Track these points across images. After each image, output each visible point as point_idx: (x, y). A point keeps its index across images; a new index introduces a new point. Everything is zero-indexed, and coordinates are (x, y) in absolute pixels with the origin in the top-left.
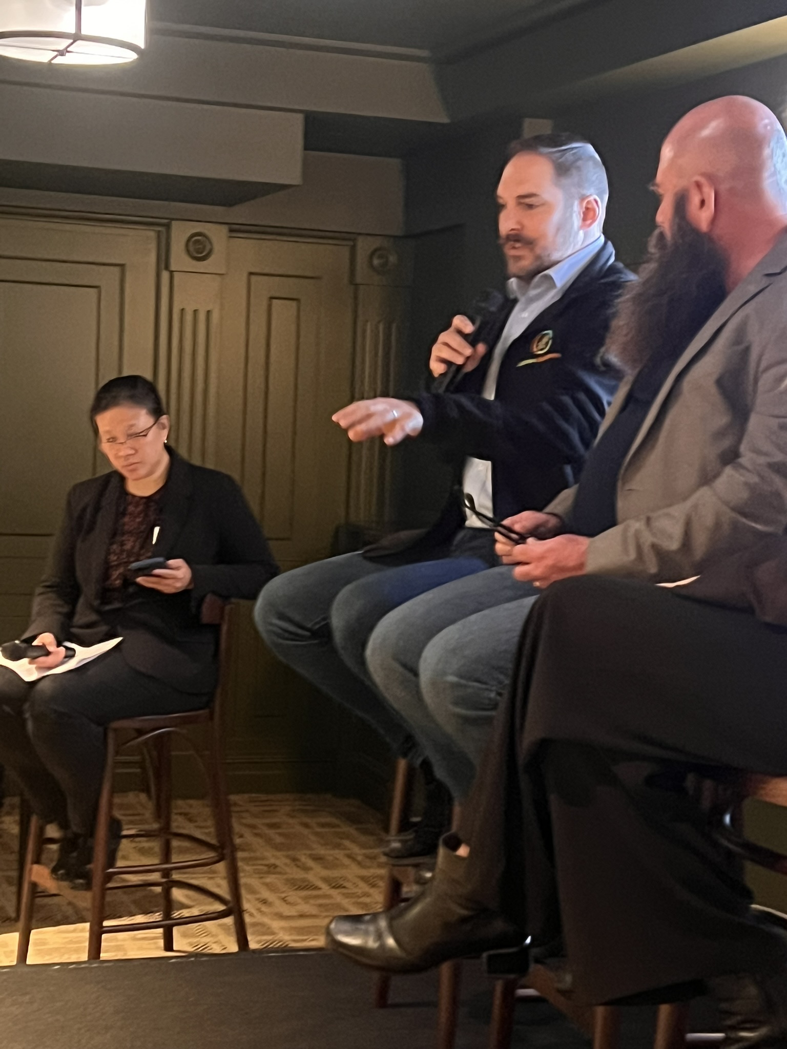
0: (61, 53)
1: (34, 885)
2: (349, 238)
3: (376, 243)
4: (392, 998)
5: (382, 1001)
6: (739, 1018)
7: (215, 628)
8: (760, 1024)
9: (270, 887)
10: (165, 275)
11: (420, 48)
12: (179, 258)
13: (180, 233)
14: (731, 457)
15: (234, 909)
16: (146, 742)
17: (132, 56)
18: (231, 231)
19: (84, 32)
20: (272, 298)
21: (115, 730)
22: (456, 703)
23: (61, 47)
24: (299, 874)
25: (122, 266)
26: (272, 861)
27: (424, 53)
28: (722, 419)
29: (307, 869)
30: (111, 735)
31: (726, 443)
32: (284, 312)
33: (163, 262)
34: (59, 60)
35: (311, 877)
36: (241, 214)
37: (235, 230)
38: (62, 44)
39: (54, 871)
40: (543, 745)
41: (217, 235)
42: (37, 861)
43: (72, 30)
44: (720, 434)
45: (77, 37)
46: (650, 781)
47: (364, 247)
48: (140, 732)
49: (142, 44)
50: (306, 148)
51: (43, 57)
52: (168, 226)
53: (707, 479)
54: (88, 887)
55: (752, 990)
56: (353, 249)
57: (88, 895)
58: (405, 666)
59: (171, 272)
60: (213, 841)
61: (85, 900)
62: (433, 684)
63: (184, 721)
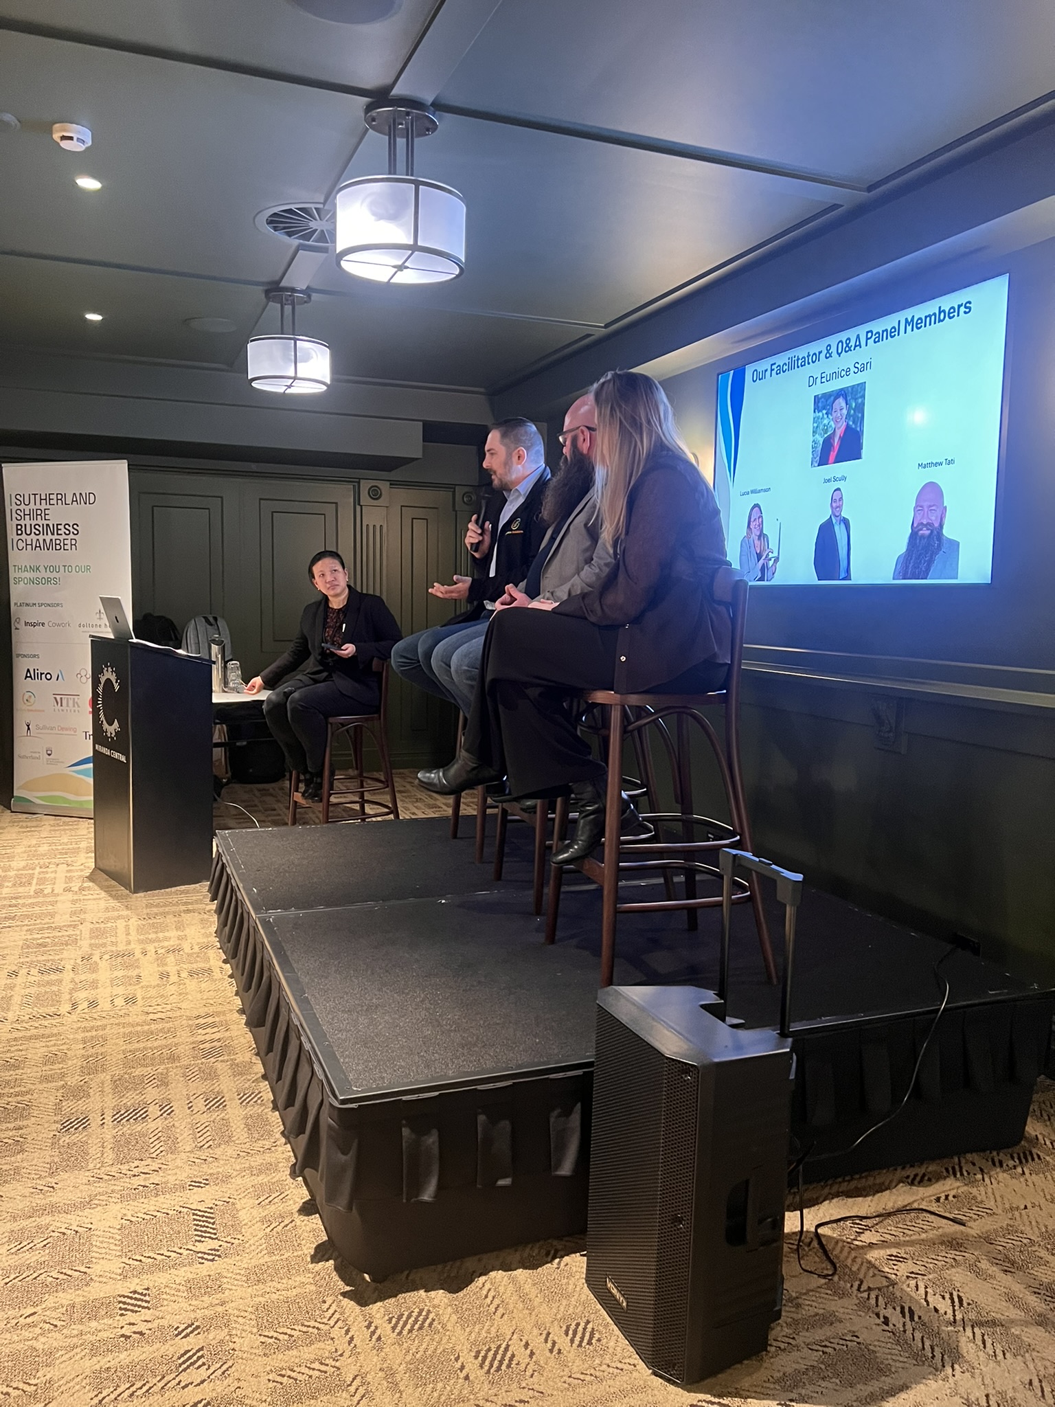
0: (289, 387)
1: (296, 802)
2: (451, 487)
3: (466, 489)
4: (458, 836)
5: (455, 836)
6: (586, 801)
7: (380, 674)
8: (595, 803)
9: (416, 807)
10: (358, 508)
11: (481, 387)
12: (365, 498)
13: (365, 486)
14: (589, 561)
15: (395, 811)
16: (347, 731)
17: (324, 388)
18: (391, 484)
19: (299, 375)
20: (413, 519)
21: (331, 724)
22: (467, 679)
23: (289, 384)
24: (433, 802)
25: (336, 503)
26: (419, 796)
27: (482, 390)
28: (588, 543)
29: (436, 800)
30: (329, 726)
31: (588, 554)
32: (419, 526)
33: (357, 501)
34: (289, 391)
35: (438, 803)
36: (395, 476)
37: (393, 484)
38: (289, 382)
39: (303, 794)
40: (494, 681)
41: (384, 487)
42: (297, 791)
43: (292, 374)
44: (586, 550)
45: (295, 378)
46: (540, 695)
47: (459, 491)
48: (343, 725)
49: (328, 381)
50: (424, 441)
51: (281, 390)
52: (359, 483)
53: (578, 571)
54: (321, 801)
55: (590, 789)
56: (454, 491)
57: (321, 804)
58: (447, 665)
59: (361, 506)
60: (382, 778)
61: (319, 807)
62: (456, 671)
63: (367, 719)
